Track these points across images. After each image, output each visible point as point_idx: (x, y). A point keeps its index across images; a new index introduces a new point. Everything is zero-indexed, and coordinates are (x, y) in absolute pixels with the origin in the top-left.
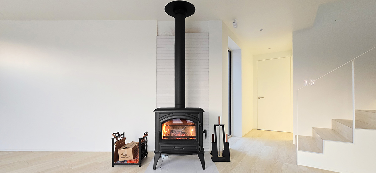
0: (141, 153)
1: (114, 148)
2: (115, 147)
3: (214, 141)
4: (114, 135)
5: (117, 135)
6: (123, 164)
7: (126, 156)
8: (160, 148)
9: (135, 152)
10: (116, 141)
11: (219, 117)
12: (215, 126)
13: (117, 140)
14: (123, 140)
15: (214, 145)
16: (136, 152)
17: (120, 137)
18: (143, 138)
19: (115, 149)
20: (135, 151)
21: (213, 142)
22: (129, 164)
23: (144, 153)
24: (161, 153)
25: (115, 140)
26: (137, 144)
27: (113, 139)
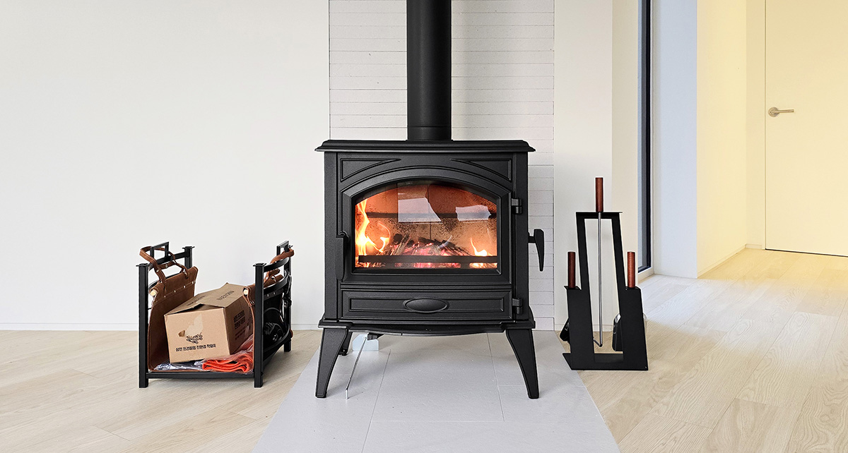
0: (265, 328)
1: (147, 309)
2: (150, 305)
3: (578, 284)
4: (148, 253)
5: (159, 255)
6: (187, 375)
7: (200, 343)
8: (346, 303)
9: (237, 325)
10: (157, 278)
11: (599, 182)
12: (581, 217)
13: (161, 275)
14: (186, 277)
15: (579, 298)
16: (242, 326)
17: (173, 264)
18: (272, 268)
19: (150, 311)
20: (236, 320)
21: (571, 288)
22: (211, 374)
23: (274, 332)
24: (348, 329)
25: (153, 277)
26: (246, 292)
27: (143, 270)
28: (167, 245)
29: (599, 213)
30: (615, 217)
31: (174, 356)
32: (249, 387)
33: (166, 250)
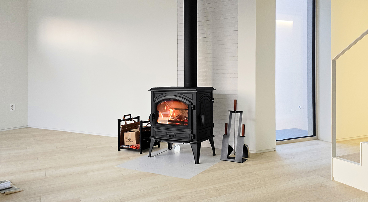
6: (128, 148)
7: (130, 141)
8: (155, 132)
10: (124, 124)
11: (235, 101)
12: (231, 112)
13: (126, 123)
17: (132, 120)
19: (121, 131)
21: (226, 135)
22: (132, 149)
26: (139, 128)
27: (120, 121)
28: (131, 115)
29: (236, 111)
30: (241, 112)
31: (126, 144)
32: (138, 153)
33: (131, 116)
